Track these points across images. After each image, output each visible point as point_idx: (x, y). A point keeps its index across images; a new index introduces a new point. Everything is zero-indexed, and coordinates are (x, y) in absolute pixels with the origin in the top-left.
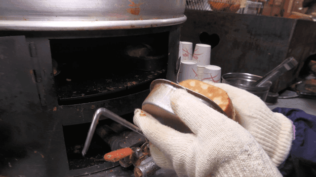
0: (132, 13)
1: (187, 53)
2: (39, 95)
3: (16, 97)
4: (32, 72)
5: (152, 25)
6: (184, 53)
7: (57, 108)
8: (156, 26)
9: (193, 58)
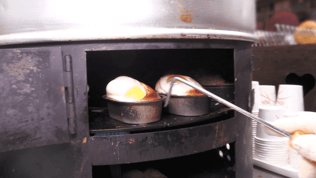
0: (183, 20)
1: (268, 100)
2: (68, 119)
3: (43, 119)
4: (63, 89)
5: (208, 35)
6: (264, 100)
7: (87, 140)
8: (215, 38)
9: (277, 104)
